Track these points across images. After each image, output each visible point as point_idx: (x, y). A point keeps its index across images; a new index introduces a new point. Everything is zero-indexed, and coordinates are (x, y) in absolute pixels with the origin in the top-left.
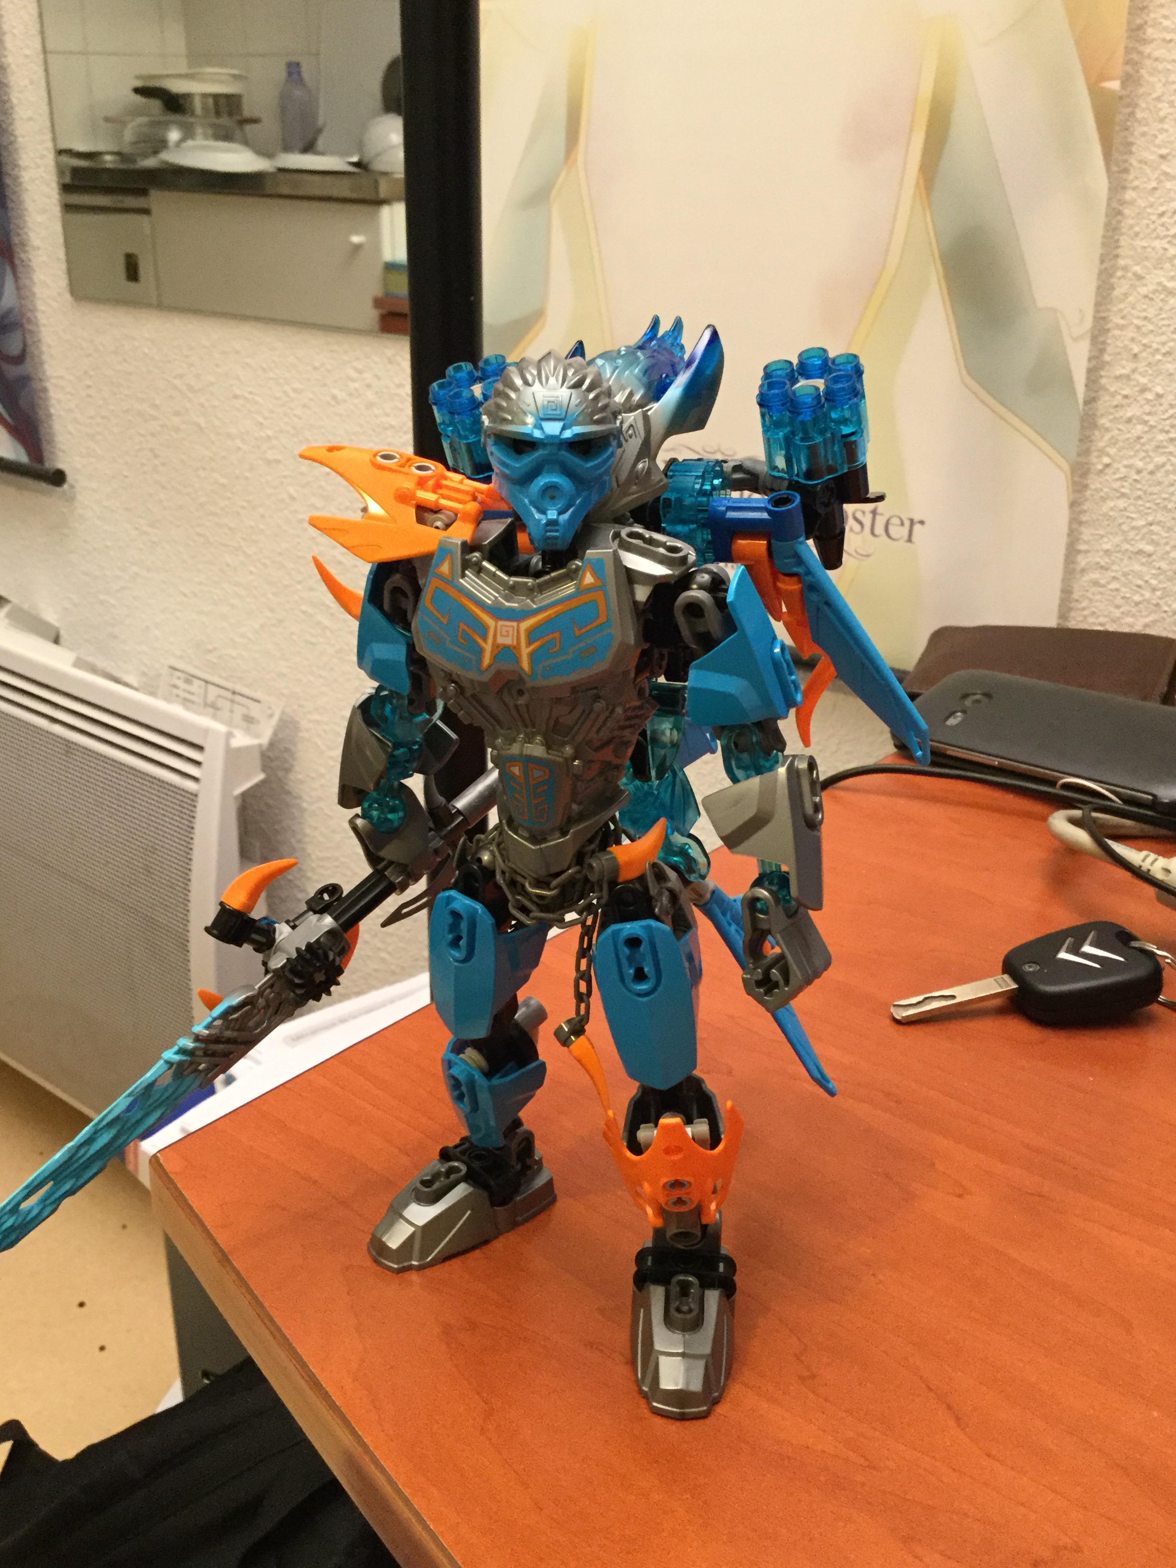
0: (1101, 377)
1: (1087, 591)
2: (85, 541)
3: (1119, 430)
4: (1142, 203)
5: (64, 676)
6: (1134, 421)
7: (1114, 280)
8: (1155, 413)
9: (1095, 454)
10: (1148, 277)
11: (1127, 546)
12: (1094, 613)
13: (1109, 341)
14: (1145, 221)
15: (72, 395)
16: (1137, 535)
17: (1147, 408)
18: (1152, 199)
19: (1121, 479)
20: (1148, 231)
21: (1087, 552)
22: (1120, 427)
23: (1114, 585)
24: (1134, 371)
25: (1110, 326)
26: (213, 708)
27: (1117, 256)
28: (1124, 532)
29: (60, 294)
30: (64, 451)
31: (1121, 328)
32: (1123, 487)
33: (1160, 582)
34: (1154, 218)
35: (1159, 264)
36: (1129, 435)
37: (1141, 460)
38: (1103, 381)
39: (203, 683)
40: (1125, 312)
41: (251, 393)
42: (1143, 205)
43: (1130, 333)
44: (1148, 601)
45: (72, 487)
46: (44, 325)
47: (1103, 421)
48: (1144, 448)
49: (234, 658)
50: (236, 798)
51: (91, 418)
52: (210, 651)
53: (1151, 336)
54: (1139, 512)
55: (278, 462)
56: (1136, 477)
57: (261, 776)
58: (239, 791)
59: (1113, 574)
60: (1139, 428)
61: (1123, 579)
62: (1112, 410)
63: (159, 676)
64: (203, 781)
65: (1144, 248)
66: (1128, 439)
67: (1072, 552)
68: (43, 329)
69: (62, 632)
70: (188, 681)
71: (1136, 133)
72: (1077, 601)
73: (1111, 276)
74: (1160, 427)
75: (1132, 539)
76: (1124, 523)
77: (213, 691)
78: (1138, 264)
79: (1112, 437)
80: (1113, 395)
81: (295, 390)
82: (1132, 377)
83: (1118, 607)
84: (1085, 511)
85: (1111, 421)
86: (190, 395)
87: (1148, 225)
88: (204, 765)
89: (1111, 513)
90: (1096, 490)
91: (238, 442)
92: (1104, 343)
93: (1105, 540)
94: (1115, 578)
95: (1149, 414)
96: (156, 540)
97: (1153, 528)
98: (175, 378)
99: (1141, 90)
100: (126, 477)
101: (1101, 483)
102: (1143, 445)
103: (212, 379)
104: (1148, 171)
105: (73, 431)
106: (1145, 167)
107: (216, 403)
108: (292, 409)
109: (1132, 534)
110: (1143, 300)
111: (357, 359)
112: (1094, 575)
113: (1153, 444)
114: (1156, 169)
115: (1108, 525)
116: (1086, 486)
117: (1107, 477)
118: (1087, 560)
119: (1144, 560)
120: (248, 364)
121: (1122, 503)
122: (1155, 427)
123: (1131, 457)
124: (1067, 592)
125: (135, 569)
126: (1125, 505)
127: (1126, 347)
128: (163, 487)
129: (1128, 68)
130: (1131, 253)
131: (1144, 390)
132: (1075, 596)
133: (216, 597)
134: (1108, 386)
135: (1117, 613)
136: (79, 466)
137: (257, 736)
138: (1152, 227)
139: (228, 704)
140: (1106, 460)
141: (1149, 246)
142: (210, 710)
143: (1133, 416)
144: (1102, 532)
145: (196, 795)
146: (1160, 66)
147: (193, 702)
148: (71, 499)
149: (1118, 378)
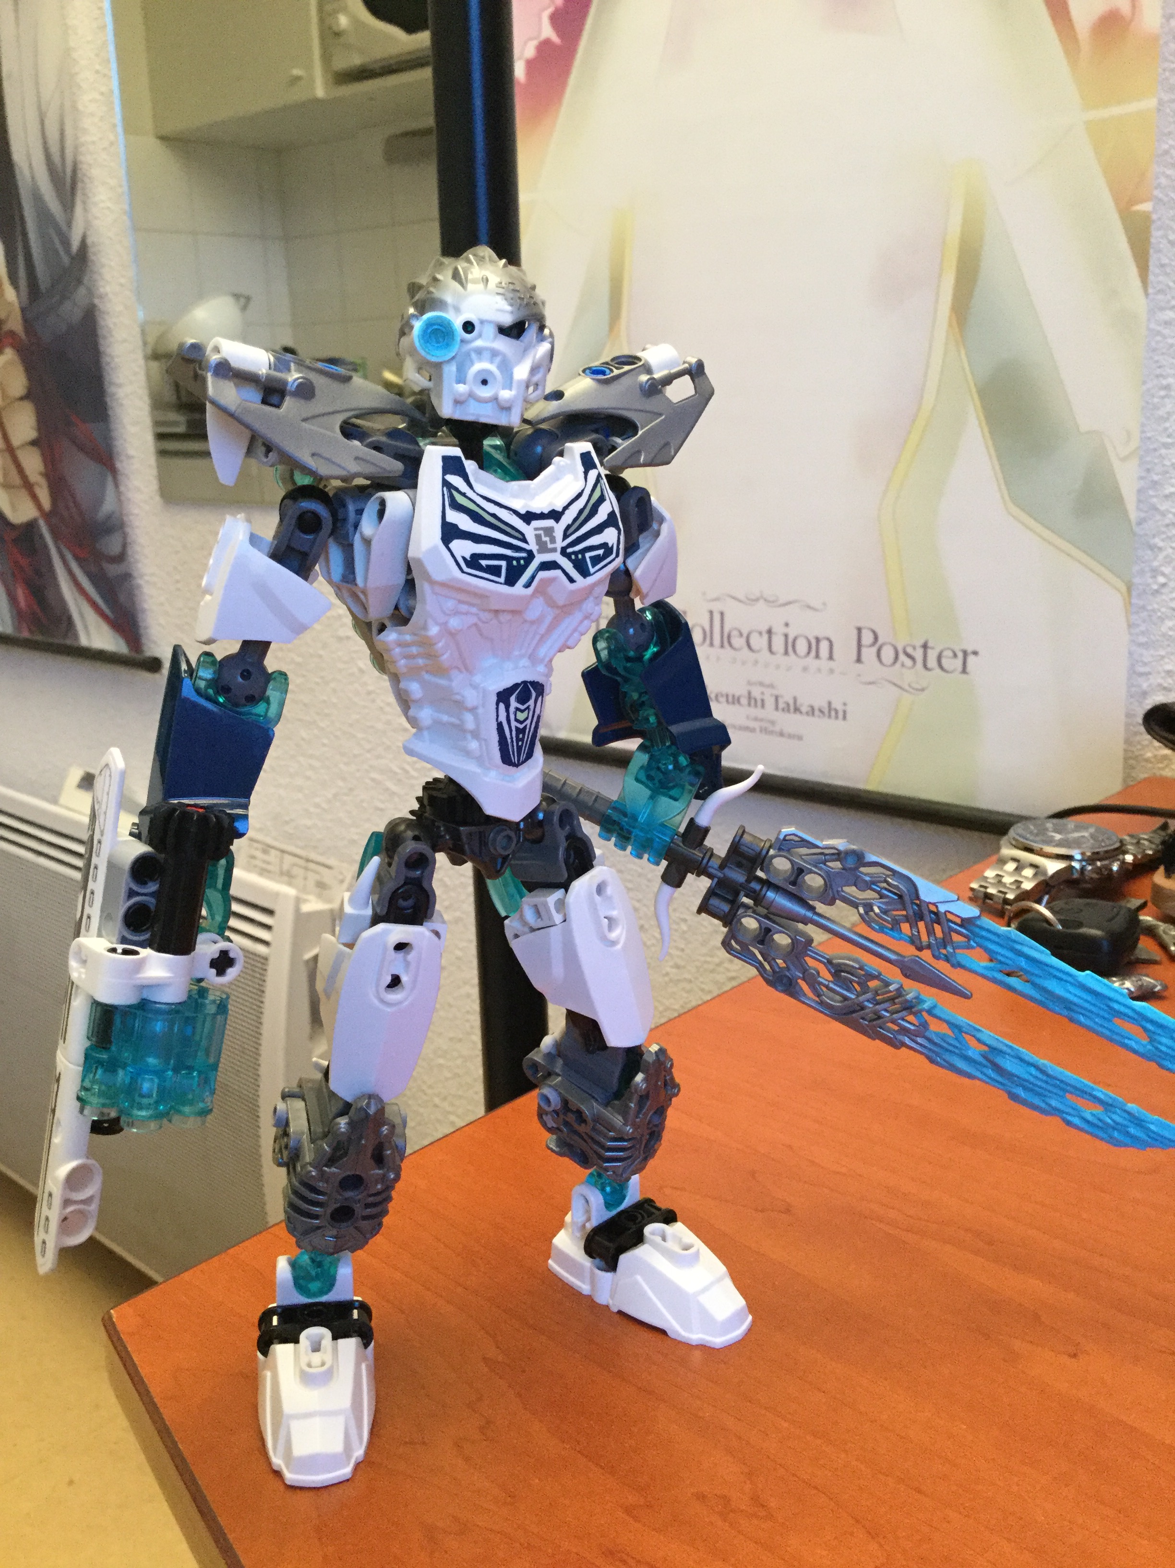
0: (1153, 496)
9: (1149, 574)
15: (163, 589)
25: (1156, 445)
26: (288, 876)
29: (151, 498)
38: (1155, 500)
39: (278, 853)
46: (137, 527)
47: (1158, 541)
49: (309, 828)
50: (307, 962)
52: (287, 823)
58: (308, 956)
62: (1163, 529)
64: (274, 945)
68: (137, 531)
70: (265, 852)
77: (288, 859)
79: (1167, 556)
80: (1164, 514)
85: (1163, 540)
88: (275, 929)
89: (1171, 633)
90: (1153, 610)
92: (1151, 463)
93: (1166, 660)
101: (1157, 604)
117: (1164, 597)
134: (1159, 506)
139: (301, 873)
140: (1162, 580)
144: (1162, 653)
145: (266, 959)
147: (269, 872)
149: (1167, 497)
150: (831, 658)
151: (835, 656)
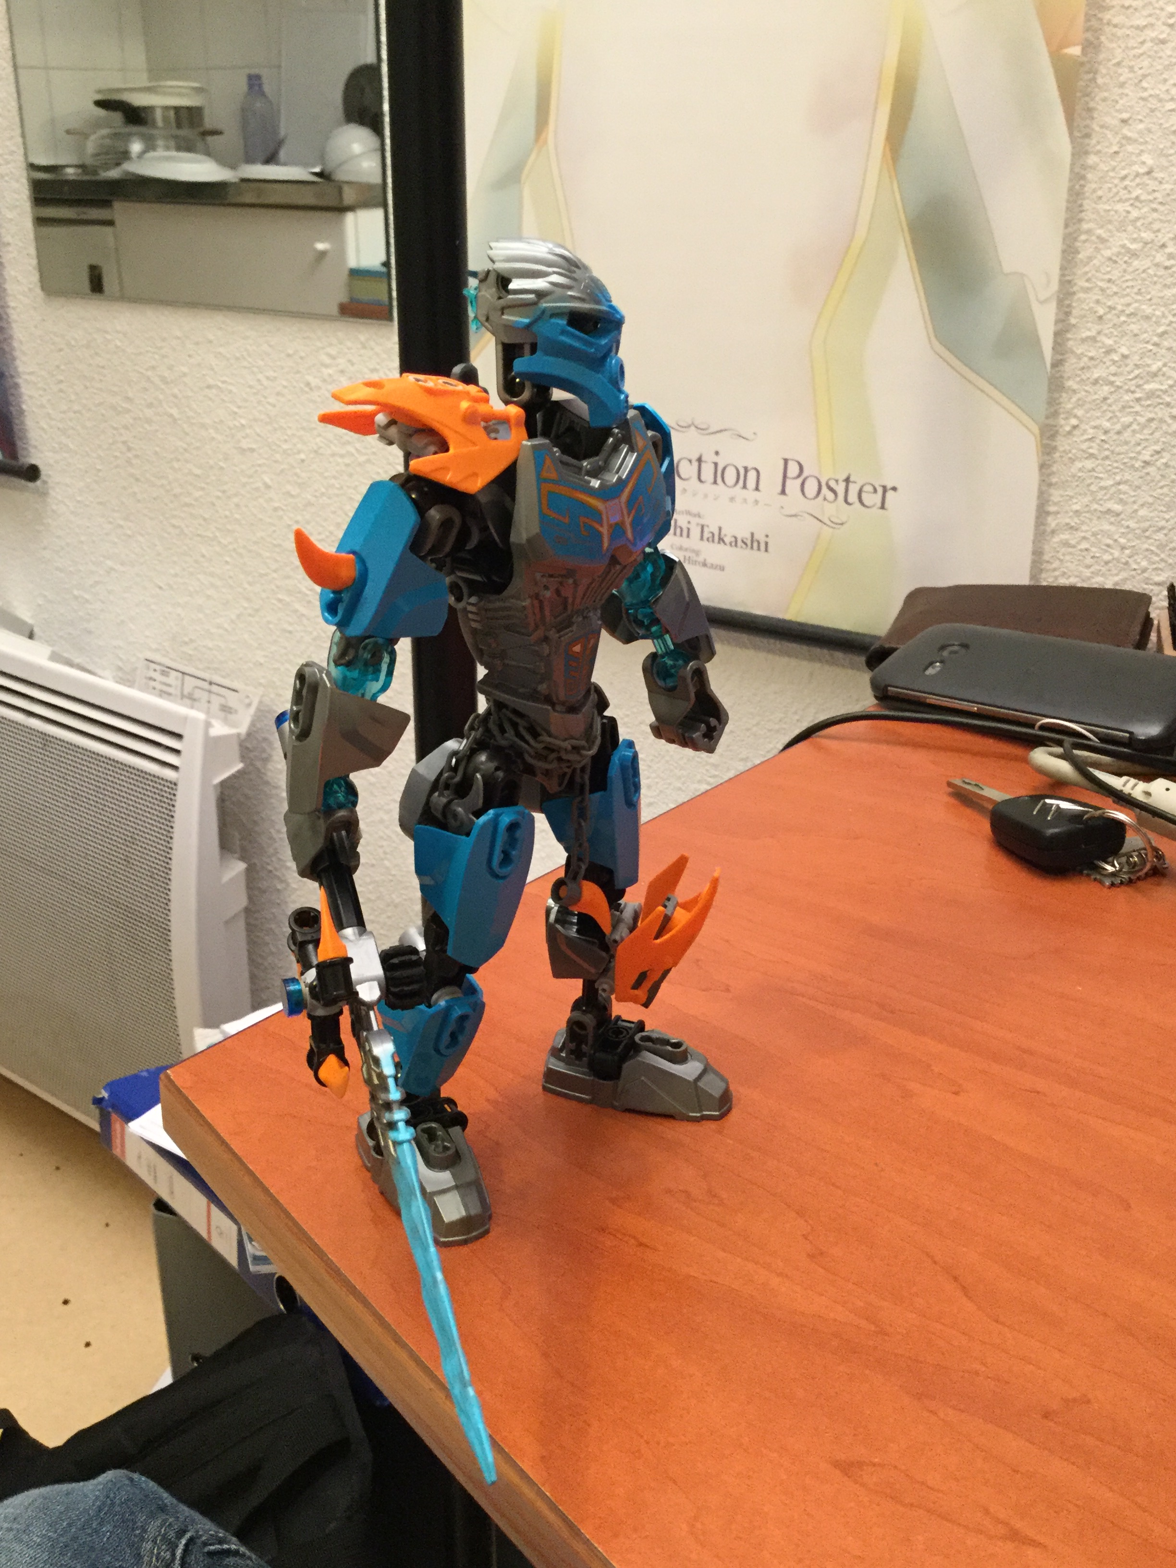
0: (1068, 339)
1: (1058, 552)
2: (59, 537)
3: (1086, 391)
4: (1104, 167)
5: (41, 669)
6: (1101, 382)
7: (1078, 244)
8: (1121, 374)
9: (1062, 416)
10: (1111, 240)
11: (1095, 506)
12: (1064, 574)
13: (1074, 304)
14: (1110, 185)
15: (45, 390)
16: (1106, 494)
17: (1113, 369)
18: (1113, 163)
19: (1091, 439)
20: (1111, 195)
21: (1058, 513)
22: (1087, 388)
23: (1084, 545)
24: (1099, 333)
25: (1075, 289)
26: (190, 699)
27: (1080, 221)
28: (1093, 492)
29: (30, 290)
30: (35, 447)
31: (1087, 290)
32: (1091, 448)
33: (1129, 540)
34: (1116, 181)
35: (1122, 228)
36: (1096, 397)
37: (1108, 420)
38: (1070, 343)
39: (180, 675)
40: (1090, 275)
41: (224, 382)
42: (1106, 169)
43: (1094, 296)
44: (1118, 560)
45: (45, 482)
46: (16, 321)
47: (1070, 383)
48: (1110, 409)
49: (210, 649)
50: (215, 786)
51: (64, 412)
52: (186, 643)
53: (1116, 298)
54: (1108, 471)
55: (252, 450)
56: (1103, 438)
57: (240, 766)
58: (217, 780)
59: (1083, 534)
60: (1106, 388)
61: (1092, 539)
62: (1079, 372)
63: (135, 669)
64: (181, 770)
65: (1109, 211)
66: (1094, 401)
67: (1042, 513)
68: (14, 325)
69: (36, 630)
70: (163, 673)
71: (1097, 98)
72: (1048, 562)
73: (1075, 239)
74: (1127, 387)
75: (1101, 499)
76: (1092, 483)
77: (190, 682)
78: (1102, 227)
79: (1079, 399)
80: (1079, 357)
81: (268, 378)
82: (1098, 339)
83: (1088, 567)
84: (1053, 473)
85: (1078, 383)
86: (163, 386)
87: (1110, 189)
88: (183, 754)
89: (1080, 474)
90: (1064, 451)
91: (211, 431)
92: (1069, 306)
93: (1075, 501)
94: (1084, 538)
95: (1115, 375)
96: (129, 532)
97: (1122, 487)
98: (147, 370)
99: (1101, 56)
100: (99, 470)
101: (1069, 445)
102: (1110, 405)
103: (185, 369)
104: (1110, 135)
105: (45, 426)
106: (1107, 132)
107: (190, 394)
108: (265, 397)
109: (1100, 495)
110: (1107, 263)
111: (331, 345)
112: (1064, 536)
113: (1120, 404)
114: (1117, 133)
115: (1077, 486)
116: (1055, 448)
117: (1075, 439)
118: (1056, 522)
119: (1112, 519)
120: (220, 353)
121: (1089, 464)
122: (1121, 387)
123: (1098, 418)
124: (1038, 553)
125: (109, 563)
126: (1093, 465)
127: (1091, 309)
128: (137, 480)
129: (1089, 35)
130: (1094, 216)
131: (1109, 351)
132: (1046, 557)
133: (191, 589)
134: (1075, 349)
135: (1087, 573)
136: (51, 461)
137: (233, 725)
138: (1115, 190)
139: (204, 696)
140: (1074, 422)
141: (1112, 210)
142: (188, 702)
143: (1099, 377)
144: (1071, 494)
145: (175, 784)
146: (1120, 32)
147: (170, 694)
148: (44, 494)
149: (1084, 340)
150: (757, 489)
151: (761, 487)
